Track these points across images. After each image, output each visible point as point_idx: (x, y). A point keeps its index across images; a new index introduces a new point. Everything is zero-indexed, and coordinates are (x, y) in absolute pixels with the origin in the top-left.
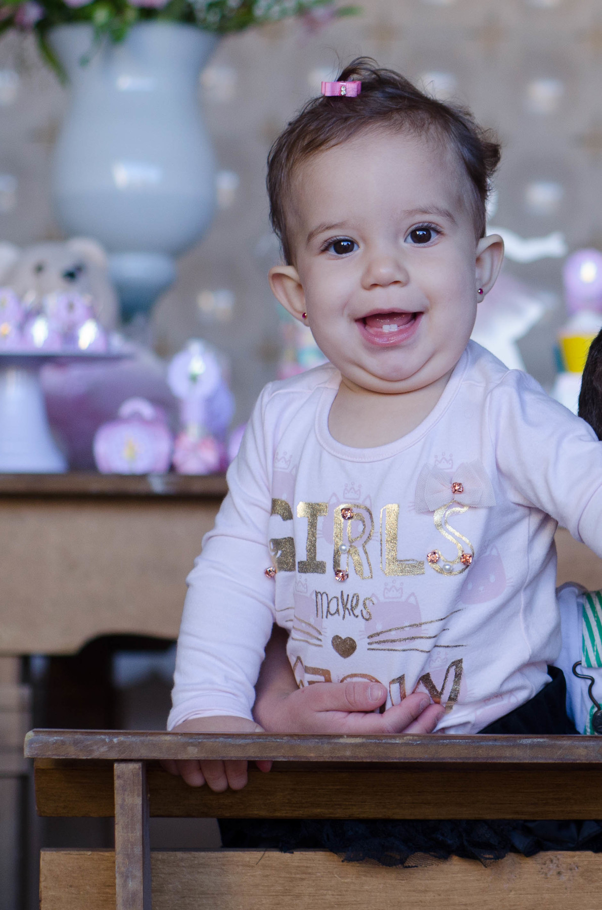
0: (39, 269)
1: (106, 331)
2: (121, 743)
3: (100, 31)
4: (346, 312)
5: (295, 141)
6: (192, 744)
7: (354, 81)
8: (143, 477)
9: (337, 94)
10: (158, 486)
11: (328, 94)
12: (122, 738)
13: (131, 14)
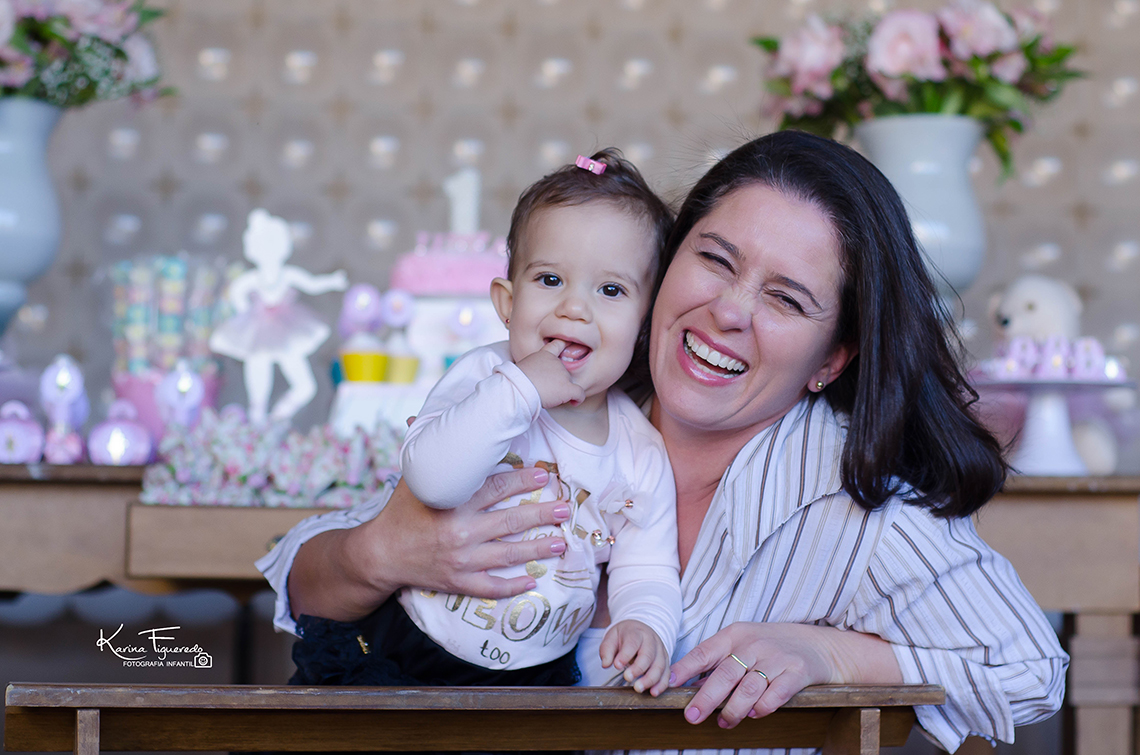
2: (83, 694)
4: (538, 330)
5: (543, 192)
6: (140, 695)
7: (602, 163)
9: (586, 168)
11: (580, 166)
12: (84, 690)
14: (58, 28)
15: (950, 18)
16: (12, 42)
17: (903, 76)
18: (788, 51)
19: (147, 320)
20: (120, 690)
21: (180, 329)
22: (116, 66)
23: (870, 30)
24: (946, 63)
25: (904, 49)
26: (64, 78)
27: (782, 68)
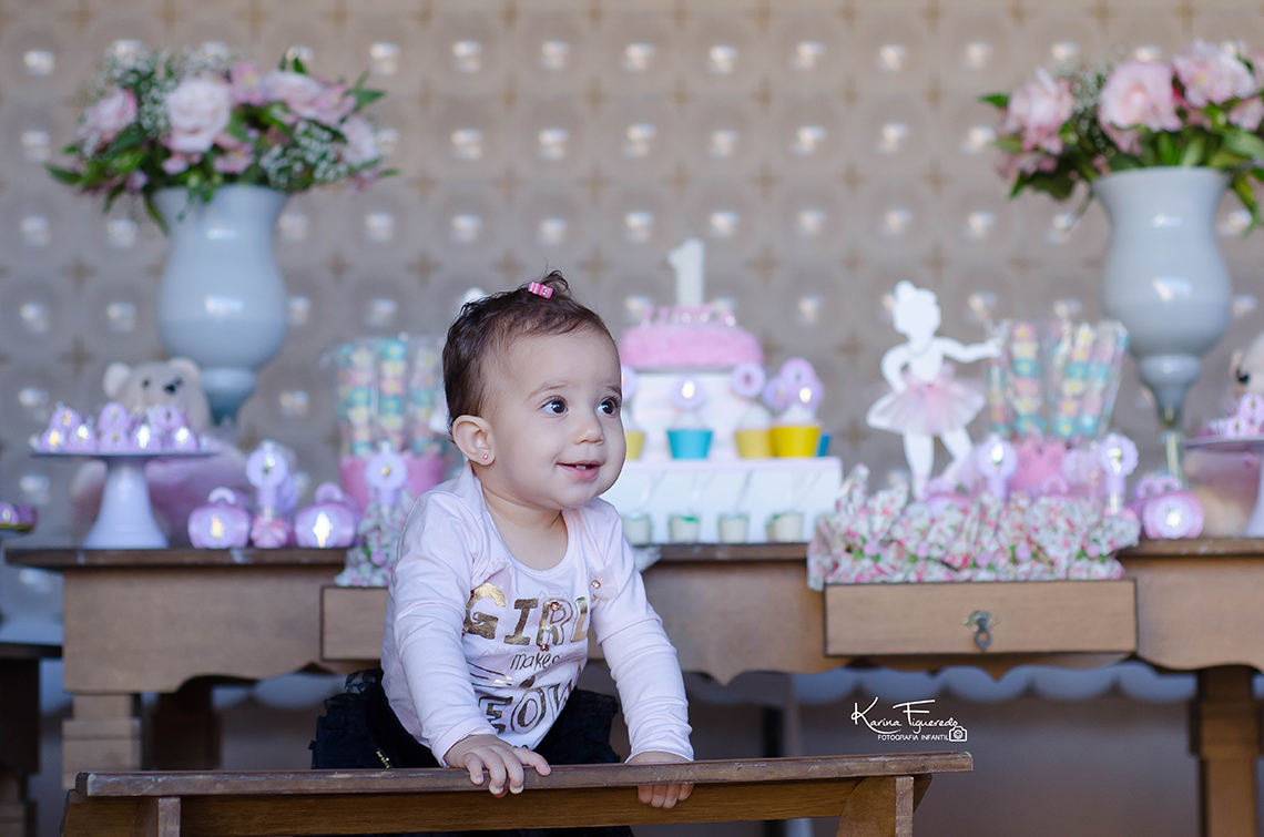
0: (146, 384)
1: (196, 436)
2: (164, 782)
3: (193, 193)
6: (220, 782)
8: (227, 551)
10: (238, 558)
12: (165, 778)
13: (217, 179)
14: (276, 112)
15: (1184, 66)
16: (230, 129)
17: (1135, 127)
18: (1017, 106)
19: (368, 403)
20: (201, 777)
21: (402, 411)
22: (332, 149)
23: (1101, 82)
24: (1181, 113)
25: (1138, 100)
26: (284, 162)
27: (1012, 125)
